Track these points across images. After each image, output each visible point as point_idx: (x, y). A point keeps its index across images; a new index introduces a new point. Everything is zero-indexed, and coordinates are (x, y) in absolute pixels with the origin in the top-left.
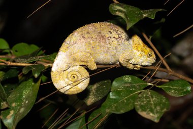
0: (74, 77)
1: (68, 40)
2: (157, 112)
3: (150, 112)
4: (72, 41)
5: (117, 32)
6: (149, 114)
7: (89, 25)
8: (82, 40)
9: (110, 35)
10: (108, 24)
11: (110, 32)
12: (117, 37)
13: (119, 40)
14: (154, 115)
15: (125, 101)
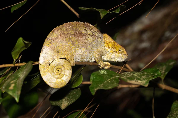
0: (58, 71)
1: (49, 36)
2: (144, 79)
3: (137, 80)
4: (53, 37)
5: (91, 31)
6: (137, 81)
7: (66, 24)
8: (62, 36)
9: (86, 32)
10: (83, 23)
11: (85, 30)
12: (92, 34)
13: (93, 36)
14: (142, 82)
15: (109, 81)
